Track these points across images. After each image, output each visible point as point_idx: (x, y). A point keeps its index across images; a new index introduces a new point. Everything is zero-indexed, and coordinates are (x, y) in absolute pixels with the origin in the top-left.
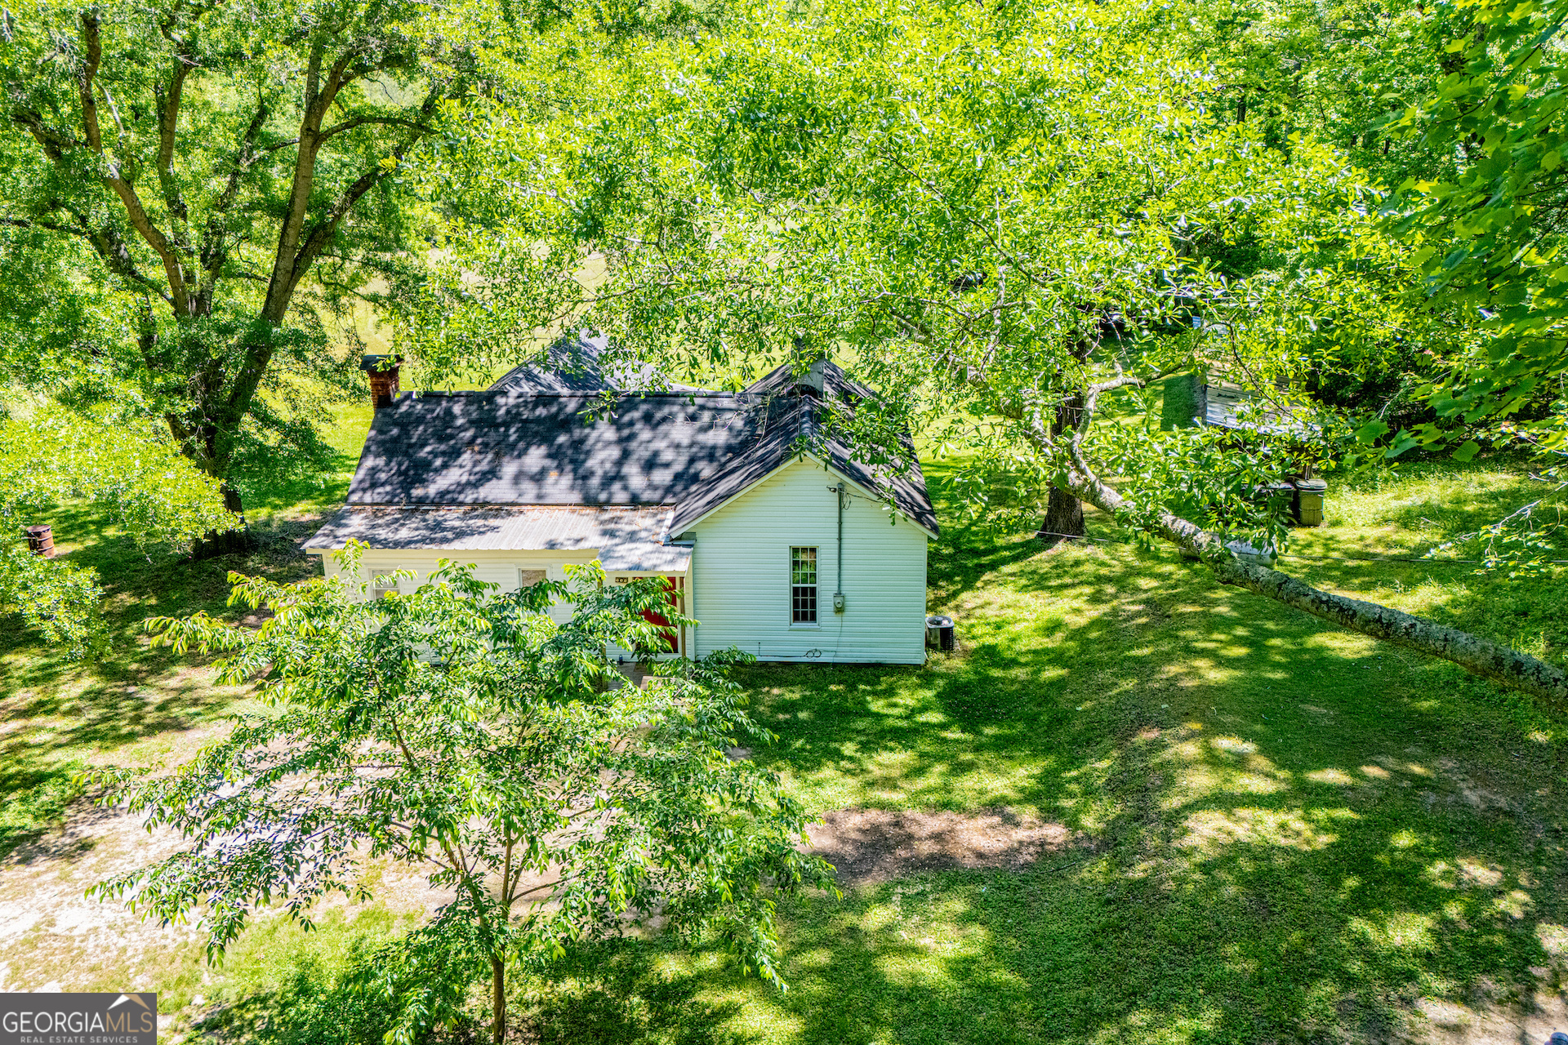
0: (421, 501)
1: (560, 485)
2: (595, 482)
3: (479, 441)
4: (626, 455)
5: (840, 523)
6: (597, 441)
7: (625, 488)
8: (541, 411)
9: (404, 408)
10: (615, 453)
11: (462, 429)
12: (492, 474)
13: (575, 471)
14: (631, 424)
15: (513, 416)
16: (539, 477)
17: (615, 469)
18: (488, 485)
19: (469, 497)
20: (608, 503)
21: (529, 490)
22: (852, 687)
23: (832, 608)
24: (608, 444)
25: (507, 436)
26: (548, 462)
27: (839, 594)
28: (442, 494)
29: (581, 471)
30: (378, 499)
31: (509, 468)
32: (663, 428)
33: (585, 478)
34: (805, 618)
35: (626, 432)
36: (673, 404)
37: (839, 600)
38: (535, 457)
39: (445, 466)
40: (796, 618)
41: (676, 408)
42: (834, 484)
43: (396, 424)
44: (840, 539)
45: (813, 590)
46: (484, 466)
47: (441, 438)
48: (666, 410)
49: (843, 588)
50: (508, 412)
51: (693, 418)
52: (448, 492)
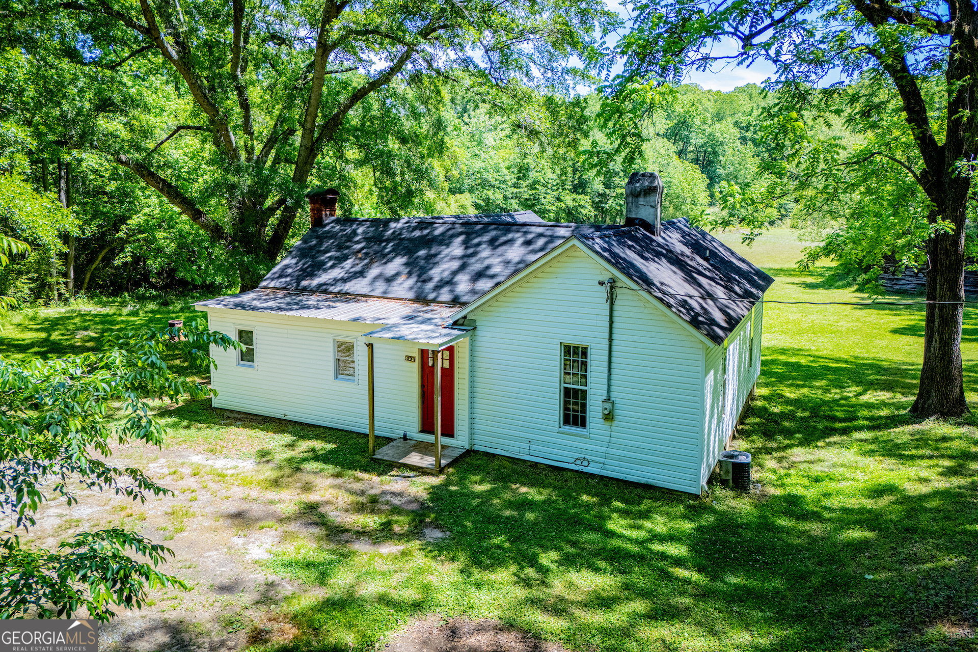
0: (304, 289)
1: (404, 286)
2: (430, 285)
3: (364, 251)
4: (463, 267)
5: (611, 322)
6: (447, 255)
7: (452, 291)
8: (417, 233)
9: (327, 228)
10: (455, 265)
11: (358, 242)
12: (361, 274)
13: (419, 276)
14: (479, 244)
15: (396, 235)
16: (390, 280)
17: (450, 277)
18: (354, 282)
19: (336, 289)
20: (434, 301)
21: (380, 287)
22: (606, 501)
23: (601, 415)
24: (453, 258)
25: (385, 248)
26: (402, 268)
27: (608, 399)
28: (320, 285)
29: (424, 277)
30: (278, 285)
31: (374, 271)
32: (501, 250)
33: (424, 281)
34: (575, 424)
35: (471, 251)
36: (518, 231)
37: (608, 406)
38: (397, 264)
39: (332, 267)
40: (567, 422)
41: (518, 235)
42: (605, 277)
43: (317, 237)
44: (611, 339)
45: (584, 392)
46: (358, 268)
47: (340, 248)
48: (510, 236)
49: (613, 394)
50: (394, 233)
51: (528, 243)
52: (325, 284)
